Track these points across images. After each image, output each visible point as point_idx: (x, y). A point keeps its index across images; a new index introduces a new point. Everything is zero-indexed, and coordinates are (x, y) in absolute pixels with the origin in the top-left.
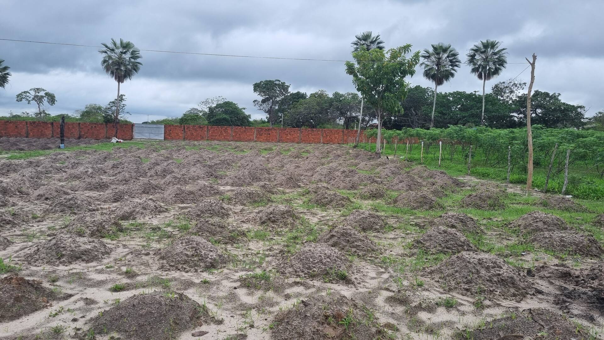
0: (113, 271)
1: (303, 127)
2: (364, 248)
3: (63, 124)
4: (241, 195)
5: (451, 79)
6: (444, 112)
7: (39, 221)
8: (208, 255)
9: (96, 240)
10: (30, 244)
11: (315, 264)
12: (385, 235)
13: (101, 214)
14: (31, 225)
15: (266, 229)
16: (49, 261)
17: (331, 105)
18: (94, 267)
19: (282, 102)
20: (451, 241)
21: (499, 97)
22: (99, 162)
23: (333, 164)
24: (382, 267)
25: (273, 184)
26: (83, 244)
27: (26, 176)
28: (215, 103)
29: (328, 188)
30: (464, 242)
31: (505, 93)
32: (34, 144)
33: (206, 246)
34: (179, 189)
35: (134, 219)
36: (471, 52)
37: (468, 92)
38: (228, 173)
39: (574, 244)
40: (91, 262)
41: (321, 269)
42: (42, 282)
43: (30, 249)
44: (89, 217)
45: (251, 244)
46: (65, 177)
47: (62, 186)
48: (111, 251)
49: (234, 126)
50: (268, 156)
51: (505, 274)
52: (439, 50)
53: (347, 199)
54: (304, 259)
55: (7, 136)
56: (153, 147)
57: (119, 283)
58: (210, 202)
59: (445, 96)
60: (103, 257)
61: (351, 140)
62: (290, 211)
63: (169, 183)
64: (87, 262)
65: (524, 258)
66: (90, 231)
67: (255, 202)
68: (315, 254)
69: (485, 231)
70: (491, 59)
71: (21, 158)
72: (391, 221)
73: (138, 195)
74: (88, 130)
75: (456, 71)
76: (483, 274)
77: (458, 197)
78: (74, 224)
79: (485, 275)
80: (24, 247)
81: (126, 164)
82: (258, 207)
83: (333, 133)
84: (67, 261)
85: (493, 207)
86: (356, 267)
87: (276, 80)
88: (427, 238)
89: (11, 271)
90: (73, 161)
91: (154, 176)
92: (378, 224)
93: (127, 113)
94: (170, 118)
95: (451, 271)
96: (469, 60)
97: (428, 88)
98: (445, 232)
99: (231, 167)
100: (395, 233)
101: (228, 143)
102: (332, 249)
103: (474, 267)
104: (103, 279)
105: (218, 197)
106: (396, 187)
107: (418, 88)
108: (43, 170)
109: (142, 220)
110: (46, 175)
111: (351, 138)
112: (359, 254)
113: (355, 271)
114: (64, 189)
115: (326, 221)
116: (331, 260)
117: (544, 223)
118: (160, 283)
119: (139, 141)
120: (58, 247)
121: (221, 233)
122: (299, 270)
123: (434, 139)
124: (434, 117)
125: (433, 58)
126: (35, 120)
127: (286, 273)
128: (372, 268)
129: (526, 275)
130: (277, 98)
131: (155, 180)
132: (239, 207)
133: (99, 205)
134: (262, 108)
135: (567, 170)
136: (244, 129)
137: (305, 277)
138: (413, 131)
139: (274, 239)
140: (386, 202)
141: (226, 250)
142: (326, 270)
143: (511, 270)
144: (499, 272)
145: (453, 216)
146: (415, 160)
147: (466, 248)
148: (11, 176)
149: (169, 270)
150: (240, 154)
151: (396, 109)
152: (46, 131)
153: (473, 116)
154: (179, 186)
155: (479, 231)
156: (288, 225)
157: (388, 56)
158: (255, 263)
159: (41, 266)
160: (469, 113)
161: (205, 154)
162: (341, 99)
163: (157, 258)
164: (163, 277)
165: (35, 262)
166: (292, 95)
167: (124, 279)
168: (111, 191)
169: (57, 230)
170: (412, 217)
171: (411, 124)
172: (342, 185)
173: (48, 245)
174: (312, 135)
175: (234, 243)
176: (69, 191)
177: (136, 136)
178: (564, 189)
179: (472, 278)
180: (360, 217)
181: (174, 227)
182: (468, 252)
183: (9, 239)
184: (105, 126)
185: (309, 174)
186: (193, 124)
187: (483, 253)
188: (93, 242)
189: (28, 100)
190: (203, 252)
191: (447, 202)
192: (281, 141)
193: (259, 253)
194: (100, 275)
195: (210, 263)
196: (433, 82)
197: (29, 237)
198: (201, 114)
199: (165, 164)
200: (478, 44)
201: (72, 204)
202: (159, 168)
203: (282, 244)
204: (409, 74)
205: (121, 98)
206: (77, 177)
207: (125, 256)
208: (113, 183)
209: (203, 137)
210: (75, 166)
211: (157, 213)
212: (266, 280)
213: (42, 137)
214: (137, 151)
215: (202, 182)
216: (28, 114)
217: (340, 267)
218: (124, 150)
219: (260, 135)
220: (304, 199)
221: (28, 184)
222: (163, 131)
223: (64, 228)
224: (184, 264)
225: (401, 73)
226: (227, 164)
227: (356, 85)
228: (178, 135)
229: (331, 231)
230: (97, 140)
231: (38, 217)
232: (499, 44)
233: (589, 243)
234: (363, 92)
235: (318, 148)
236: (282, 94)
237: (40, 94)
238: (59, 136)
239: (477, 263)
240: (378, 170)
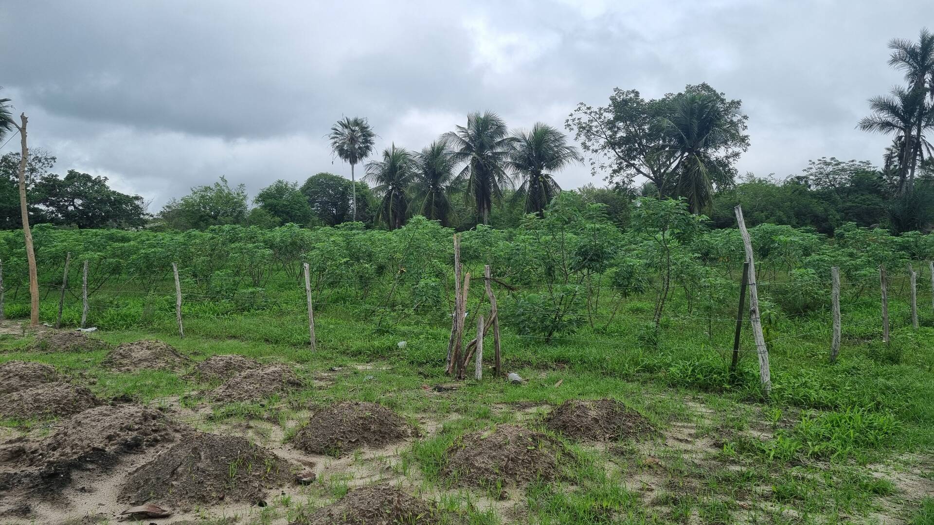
21: (11, 178)
39: (54, 403)
117: (22, 378)
135: (85, 291)
178: (84, 319)
233: (78, 395)
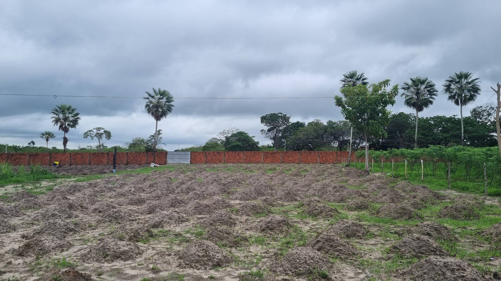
0: (143, 267)
1: (303, 151)
2: (346, 252)
3: (115, 154)
4: (246, 207)
5: (430, 106)
6: (427, 134)
7: (93, 229)
8: (215, 255)
9: (132, 244)
10: (86, 246)
11: (301, 264)
12: (367, 242)
13: (138, 223)
14: (87, 232)
15: (265, 235)
16: (98, 259)
17: (326, 131)
18: (130, 264)
19: (285, 130)
20: (424, 247)
21: (478, 119)
22: (140, 182)
23: (326, 181)
24: (360, 269)
25: (273, 198)
26: (123, 246)
27: (87, 194)
28: (230, 133)
29: (319, 201)
30: (436, 248)
31: (483, 115)
32: (94, 170)
33: (214, 249)
34: (198, 203)
35: (162, 227)
36: (446, 82)
37: (448, 116)
38: (238, 190)
40: (128, 261)
41: (306, 269)
42: (91, 275)
43: (85, 250)
44: (128, 226)
45: (251, 247)
46: (114, 195)
47: (112, 202)
48: (143, 252)
49: (246, 151)
50: (273, 175)
51: (469, 276)
52: (417, 82)
53: (335, 211)
54: (291, 260)
55: (76, 164)
56: (181, 169)
57: (147, 277)
58: (221, 213)
59: (427, 120)
60: (136, 257)
61: (344, 160)
62: (285, 220)
63: (191, 199)
64: (125, 260)
65: (492, 263)
66: (128, 236)
67: (258, 213)
68: (301, 256)
69: (460, 239)
70: (465, 87)
71: (84, 181)
72: (373, 230)
73: (166, 208)
74: (134, 158)
75: (434, 99)
76: (448, 275)
77: (437, 208)
78: (117, 231)
79: (451, 277)
80: (81, 248)
81: (160, 184)
82: (260, 217)
83: (328, 154)
84: (110, 260)
85: (468, 217)
86: (337, 268)
87: (279, 113)
88: (402, 244)
89: (71, 267)
90: (121, 182)
91: (180, 193)
92: (361, 232)
93: (163, 144)
94: (196, 147)
95: (420, 273)
96: (445, 90)
97: (410, 114)
98: (418, 239)
99: (242, 185)
100: (376, 240)
101: (240, 165)
102: (316, 252)
103: (440, 269)
104: (135, 274)
105: (228, 209)
106: (380, 200)
107: (401, 114)
108: (99, 190)
109: (169, 228)
110: (101, 193)
111: (344, 158)
112: (342, 257)
113: (336, 272)
114: (113, 204)
115: (315, 229)
116: (314, 261)
118: (177, 278)
119: (171, 165)
120: (105, 249)
121: (227, 238)
122: (287, 269)
123: (417, 158)
124: (417, 139)
125: (412, 89)
126: (96, 152)
127: (277, 272)
128: (351, 269)
129: (492, 277)
130: (280, 127)
131: (181, 196)
132: (245, 218)
133: (137, 216)
134: (268, 135)
136: (253, 153)
137: (293, 275)
138: (398, 151)
139: (271, 244)
140: (370, 213)
141: (230, 252)
142: (310, 269)
143: (475, 272)
144: (463, 274)
145: (428, 225)
146: (400, 176)
147: (438, 253)
148: (76, 195)
149: (185, 267)
150: (249, 174)
151: (381, 133)
152: (103, 159)
153: (454, 136)
154: (198, 201)
155: (453, 239)
156: (283, 232)
157: (370, 90)
158: (253, 263)
159: (91, 263)
160: (450, 133)
161: (221, 175)
162: (334, 126)
163: (176, 258)
164: (180, 273)
165: (88, 260)
166: (293, 124)
167: (150, 274)
168: (146, 205)
169: (105, 236)
170: (392, 226)
171: (397, 145)
172: (332, 198)
173: (98, 247)
174: (310, 157)
175: (238, 246)
176: (117, 206)
177: (169, 161)
179: (438, 279)
180: (344, 225)
181: (192, 234)
182: (435, 256)
183: (71, 242)
184: (146, 154)
185: (305, 189)
186: (213, 150)
187: (448, 258)
188: (130, 245)
189: (91, 136)
190: (211, 253)
191: (426, 213)
192: (284, 163)
193: (257, 255)
194: (133, 270)
195: (217, 263)
196: (413, 109)
197: (85, 241)
198: (219, 142)
199: (190, 183)
200: (453, 75)
201: (117, 216)
202: (184, 186)
203: (277, 247)
204: (390, 104)
205: (159, 132)
206: (123, 195)
207: (152, 256)
208: (149, 199)
209: (221, 161)
210: (122, 186)
211: (180, 222)
212: (260, 277)
213: (100, 164)
214: (169, 173)
215: (216, 198)
216: (91, 147)
217: (322, 267)
218: (160, 173)
219: (266, 158)
220: (299, 210)
221: (87, 201)
222: (189, 156)
223: (110, 234)
224: (196, 263)
225: (383, 103)
226: (238, 182)
227: (345, 115)
228: (201, 160)
229: (317, 237)
230: (140, 165)
231: (93, 226)
232: (471, 75)
234: (351, 120)
235: (315, 168)
236: (284, 124)
237: (100, 132)
238: (112, 163)
239: (443, 266)
240: (365, 185)
